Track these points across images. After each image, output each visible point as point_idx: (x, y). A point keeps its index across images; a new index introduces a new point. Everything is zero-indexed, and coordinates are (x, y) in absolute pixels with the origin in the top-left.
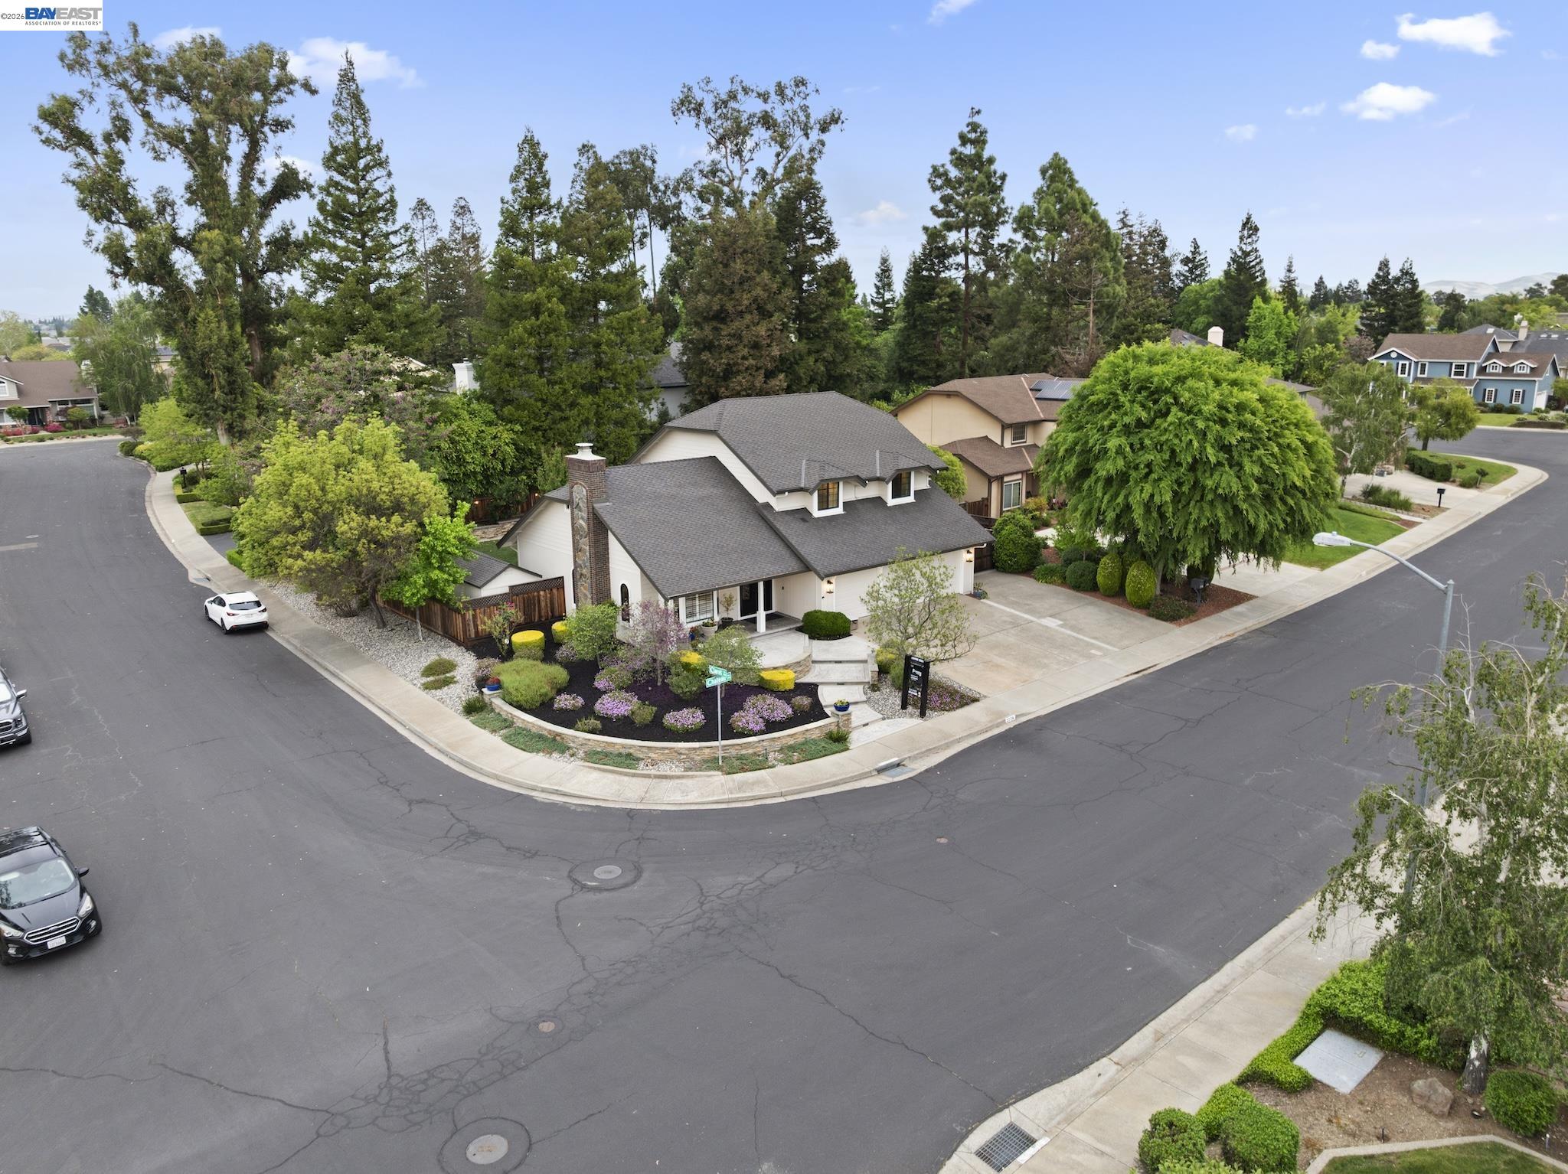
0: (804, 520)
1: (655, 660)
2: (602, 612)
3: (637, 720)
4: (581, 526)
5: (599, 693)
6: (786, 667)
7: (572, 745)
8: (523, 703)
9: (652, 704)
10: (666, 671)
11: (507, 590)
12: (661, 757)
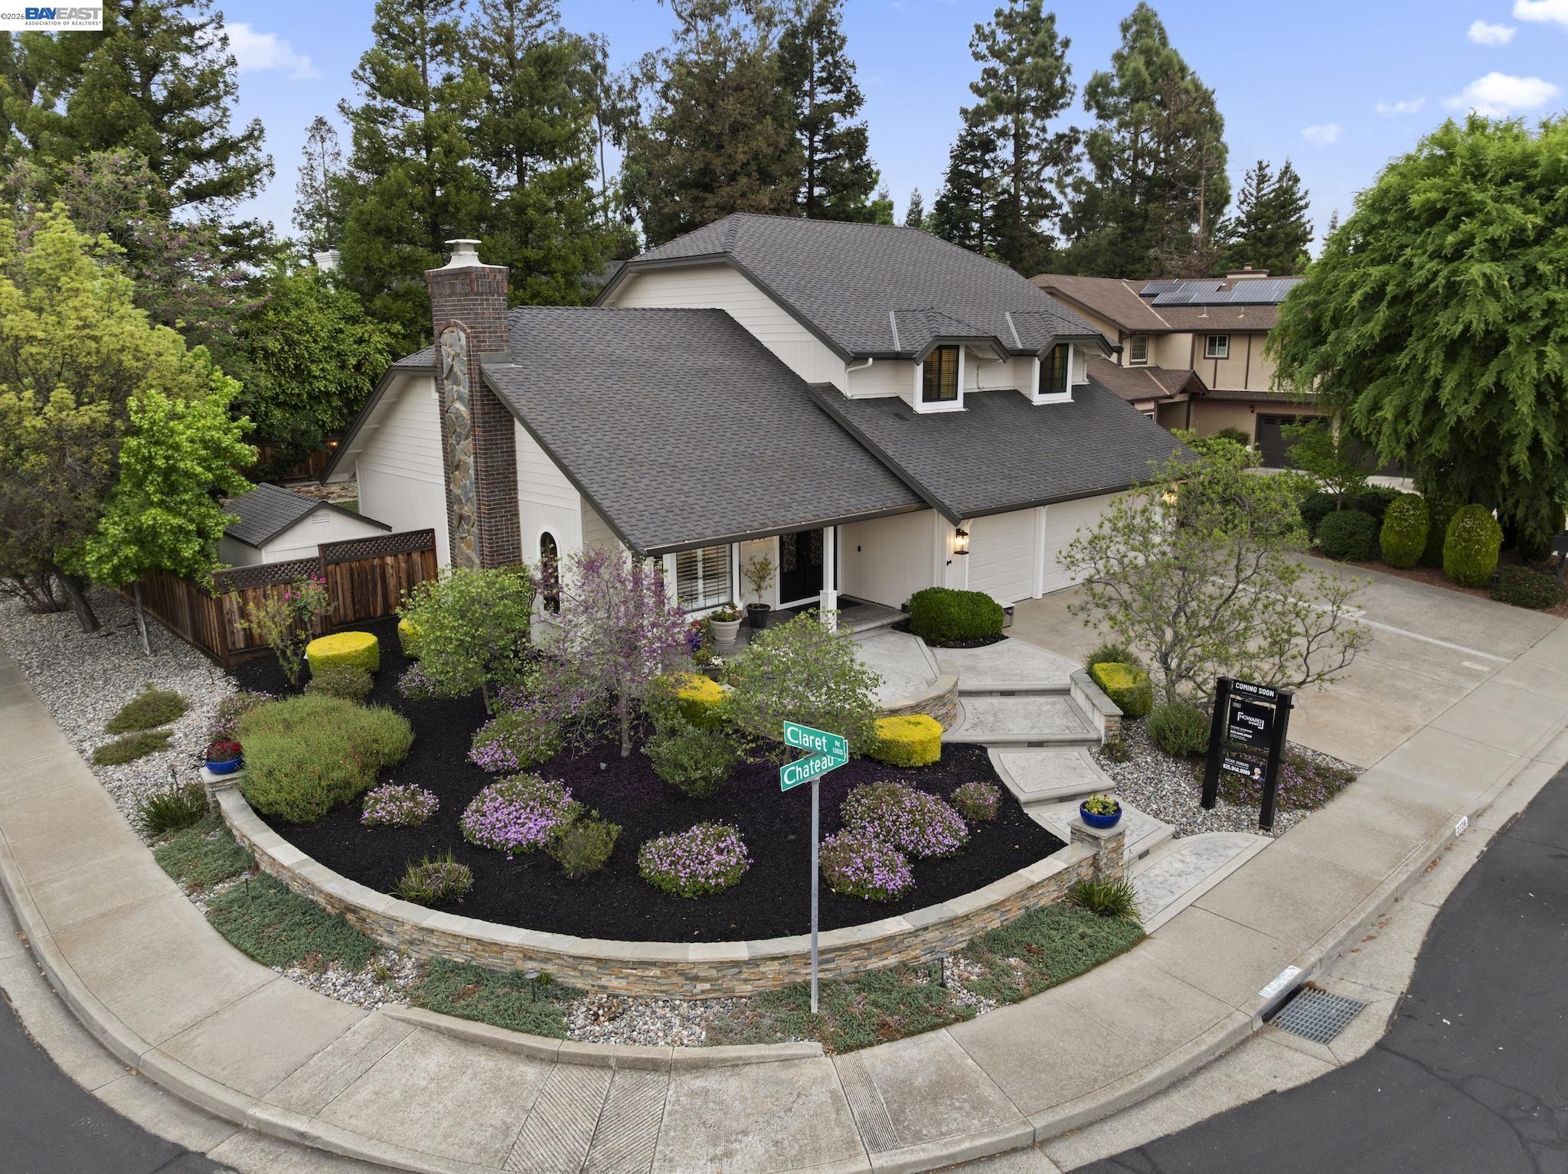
0: (899, 417)
1: (614, 699)
2: (490, 585)
3: (570, 862)
4: (459, 415)
5: (482, 778)
6: (916, 709)
7: (386, 939)
8: (283, 808)
9: (608, 815)
10: (644, 725)
11: (315, 553)
12: (638, 989)
